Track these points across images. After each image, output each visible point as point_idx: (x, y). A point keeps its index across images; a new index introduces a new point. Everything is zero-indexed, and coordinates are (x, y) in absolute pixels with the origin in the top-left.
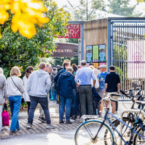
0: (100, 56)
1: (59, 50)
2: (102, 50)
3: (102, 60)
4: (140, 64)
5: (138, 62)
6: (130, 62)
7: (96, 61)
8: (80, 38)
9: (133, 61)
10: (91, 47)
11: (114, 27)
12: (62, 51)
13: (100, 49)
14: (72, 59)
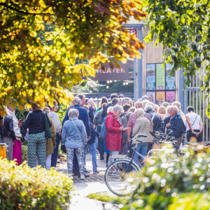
0: (167, 81)
3: (170, 87)
7: (161, 89)
12: (109, 71)
13: (167, 69)
14: (126, 83)
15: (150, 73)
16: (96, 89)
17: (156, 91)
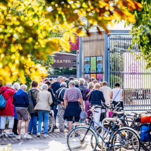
0: (97, 67)
1: (58, 60)
2: (99, 61)
3: (99, 71)
4: (136, 75)
5: (134, 74)
6: (127, 74)
7: (93, 72)
8: (78, 49)
9: (129, 72)
10: (88, 59)
11: (111, 39)
12: (61, 62)
13: (97, 60)
14: (71, 69)
15: (87, 63)
16: (52, 73)
17: (90, 73)
